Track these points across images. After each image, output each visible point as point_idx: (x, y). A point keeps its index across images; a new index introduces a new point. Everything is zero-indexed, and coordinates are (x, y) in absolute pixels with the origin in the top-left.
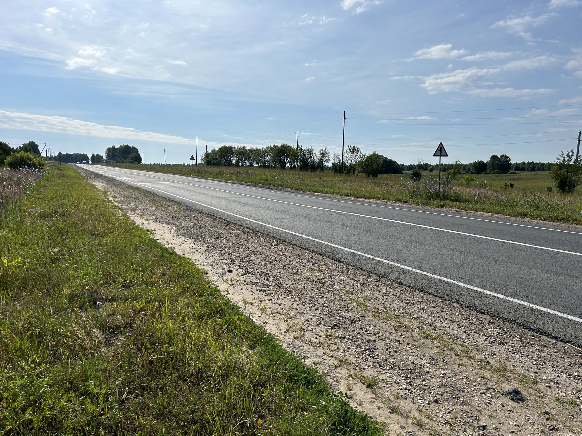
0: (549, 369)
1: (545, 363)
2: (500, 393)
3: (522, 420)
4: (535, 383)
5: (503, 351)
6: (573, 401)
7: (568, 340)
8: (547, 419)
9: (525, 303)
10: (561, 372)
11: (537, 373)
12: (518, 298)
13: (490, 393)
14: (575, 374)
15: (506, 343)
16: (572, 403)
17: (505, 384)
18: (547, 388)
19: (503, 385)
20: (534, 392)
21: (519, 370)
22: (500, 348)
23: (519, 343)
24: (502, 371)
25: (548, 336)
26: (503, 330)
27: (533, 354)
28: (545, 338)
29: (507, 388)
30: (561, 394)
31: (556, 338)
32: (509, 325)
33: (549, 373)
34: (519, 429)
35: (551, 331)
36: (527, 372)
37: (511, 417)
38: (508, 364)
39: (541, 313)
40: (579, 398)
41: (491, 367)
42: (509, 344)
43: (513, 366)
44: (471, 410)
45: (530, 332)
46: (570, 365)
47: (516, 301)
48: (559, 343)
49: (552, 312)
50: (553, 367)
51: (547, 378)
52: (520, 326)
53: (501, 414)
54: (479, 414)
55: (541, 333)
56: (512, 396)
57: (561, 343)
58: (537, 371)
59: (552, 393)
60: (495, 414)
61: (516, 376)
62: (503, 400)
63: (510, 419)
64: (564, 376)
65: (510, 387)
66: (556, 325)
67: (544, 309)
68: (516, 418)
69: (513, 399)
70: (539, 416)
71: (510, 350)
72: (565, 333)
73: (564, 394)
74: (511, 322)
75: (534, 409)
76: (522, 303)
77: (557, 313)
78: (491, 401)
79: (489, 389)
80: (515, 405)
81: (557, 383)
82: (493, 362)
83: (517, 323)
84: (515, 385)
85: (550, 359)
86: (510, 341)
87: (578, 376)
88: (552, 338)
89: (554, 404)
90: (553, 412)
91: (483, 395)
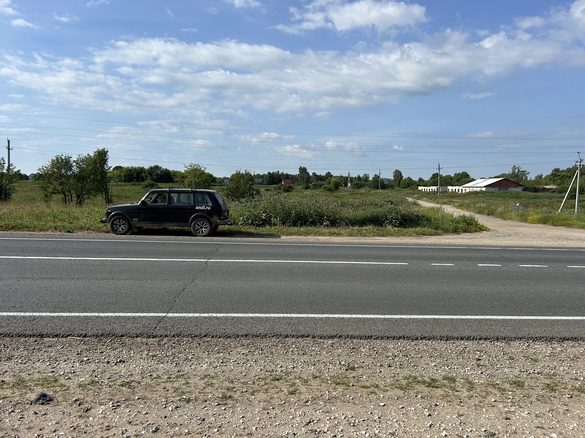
0: (63, 365)
1: (57, 361)
2: (28, 403)
3: (59, 417)
4: (56, 381)
5: (13, 365)
6: (93, 381)
7: (68, 334)
8: (79, 405)
9: (15, 314)
10: (74, 362)
11: (53, 372)
12: (5, 311)
13: (19, 409)
14: (85, 359)
15: (12, 357)
16: (93, 383)
17: (29, 394)
18: (68, 380)
19: (28, 396)
20: (58, 389)
21: (36, 376)
22: (9, 364)
23: (26, 352)
24: (20, 383)
25: (49, 337)
26: (4, 346)
27: (43, 357)
28: (47, 339)
29: (33, 396)
30: (81, 380)
31: (56, 336)
32: (8, 339)
33: (64, 367)
34: (59, 425)
35: (50, 331)
36: (44, 374)
37: (48, 419)
38: (23, 375)
39: (35, 318)
40: (96, 376)
41: (8, 384)
42: (17, 357)
43: (29, 375)
44: (7, 433)
45: (31, 339)
46: (78, 354)
47: (5, 314)
48: (61, 339)
49: (44, 314)
50: (65, 361)
51: (64, 373)
52: (19, 336)
53: (38, 422)
54: (16, 433)
55: (42, 336)
56: (41, 401)
57: (63, 339)
58: (53, 370)
59: (74, 383)
60: (32, 425)
61: (37, 382)
62: (33, 409)
63: (47, 422)
64: (77, 364)
65: (35, 394)
66: (52, 325)
67: (35, 314)
68: (52, 418)
69: (43, 404)
70: (72, 405)
71: (20, 361)
72: (63, 329)
73: (84, 379)
74: (9, 336)
75: (65, 403)
76: (12, 314)
77: (49, 314)
78: (23, 415)
79: (15, 406)
80: (47, 407)
81: (74, 372)
82: (7, 379)
83: (16, 334)
84: (39, 390)
85: (59, 355)
86: (16, 354)
87: (88, 360)
88: (53, 337)
89: (78, 391)
90: (82, 397)
91: (12, 413)
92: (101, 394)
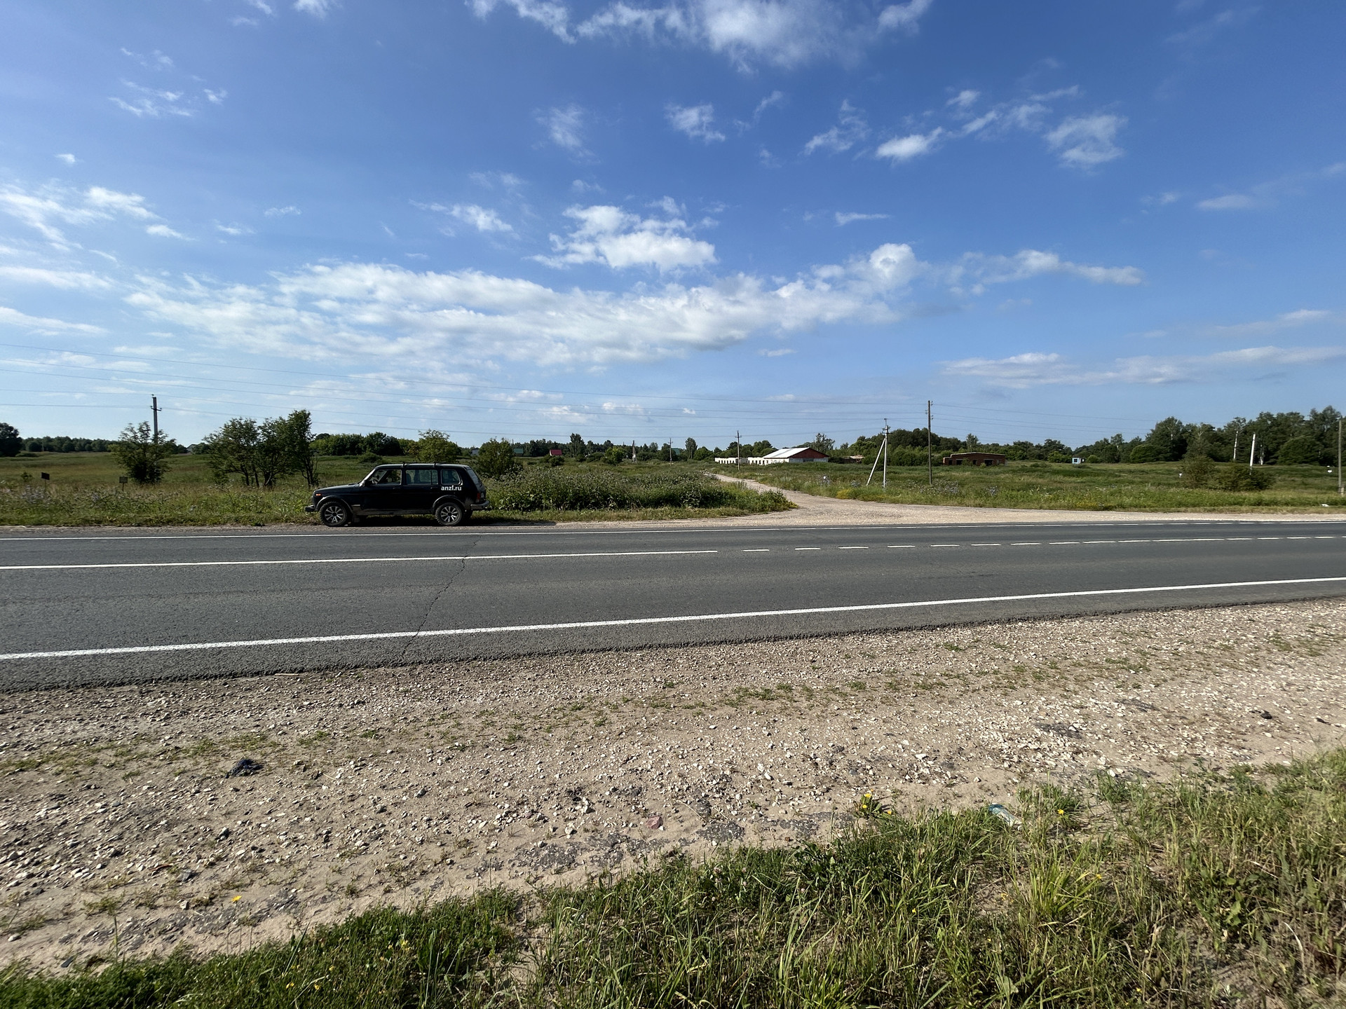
0: (271, 714)
1: (262, 709)
2: (222, 777)
3: (274, 791)
4: (264, 738)
5: (191, 722)
6: (322, 734)
7: (275, 669)
8: (305, 770)
9: (188, 646)
10: (289, 709)
11: (258, 726)
12: (170, 644)
13: (207, 787)
14: (306, 703)
15: (189, 710)
16: (321, 736)
17: (222, 762)
18: (282, 736)
19: (220, 765)
20: (269, 750)
21: (232, 735)
22: (185, 721)
23: (211, 701)
24: (206, 748)
25: (245, 676)
26: (174, 694)
27: (239, 706)
28: (244, 680)
29: (230, 765)
30: (303, 733)
31: (257, 674)
32: (179, 684)
33: (273, 718)
34: (276, 803)
35: (247, 668)
36: (244, 731)
37: (257, 796)
38: (210, 735)
39: (220, 650)
40: (325, 726)
41: (187, 751)
42: (196, 709)
43: (219, 734)
44: (191, 826)
45: (217, 681)
46: (294, 697)
47: (171, 647)
48: (264, 678)
49: (234, 644)
50: (275, 709)
51: (276, 725)
52: (198, 678)
53: (240, 802)
54: (206, 823)
55: (234, 676)
56: (242, 772)
57: (267, 677)
58: (258, 723)
59: (292, 739)
60: (231, 808)
61: (233, 744)
62: (232, 784)
63: (257, 800)
64: (295, 712)
65: (233, 761)
66: (250, 659)
67: (220, 645)
68: (264, 793)
69: (246, 774)
70: (292, 772)
71: (203, 716)
72: (267, 663)
73: (306, 732)
74: (180, 679)
75: (281, 769)
76: (182, 647)
77: (242, 643)
78: (215, 795)
79: (201, 783)
80: (253, 778)
81: (290, 724)
82: (183, 744)
83: (192, 676)
84: (239, 755)
85: (265, 701)
86: (195, 705)
87: (310, 704)
88: (252, 676)
89: (301, 749)
90: (307, 758)
91: (197, 795)
92: (335, 752)
